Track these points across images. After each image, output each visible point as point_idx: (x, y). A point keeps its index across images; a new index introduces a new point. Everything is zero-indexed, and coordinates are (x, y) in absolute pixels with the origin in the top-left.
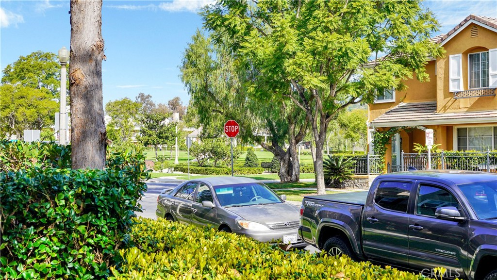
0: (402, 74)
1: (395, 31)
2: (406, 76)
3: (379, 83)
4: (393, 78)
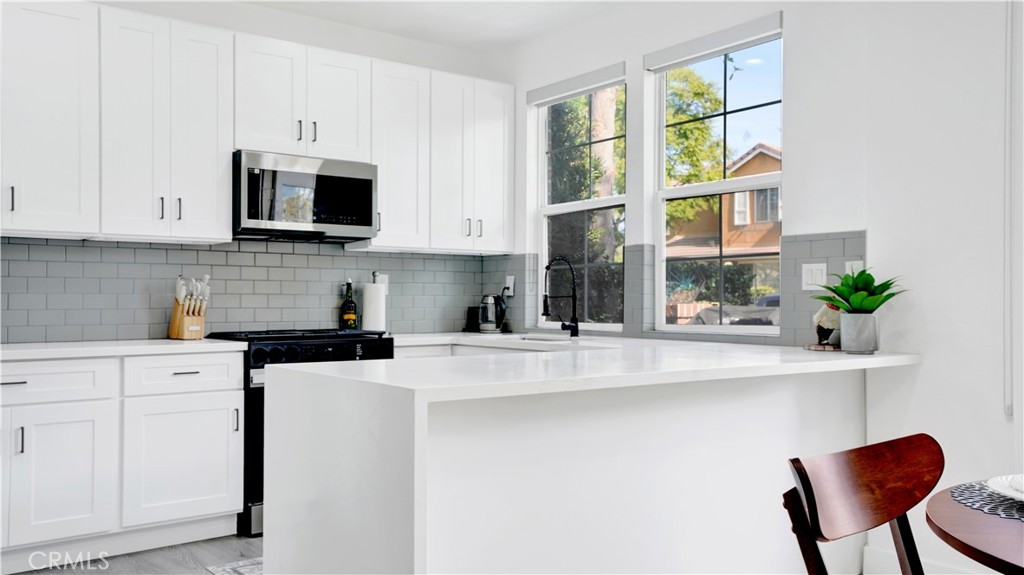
0: (697, 205)
1: (694, 158)
2: (700, 206)
3: (674, 214)
4: (688, 209)
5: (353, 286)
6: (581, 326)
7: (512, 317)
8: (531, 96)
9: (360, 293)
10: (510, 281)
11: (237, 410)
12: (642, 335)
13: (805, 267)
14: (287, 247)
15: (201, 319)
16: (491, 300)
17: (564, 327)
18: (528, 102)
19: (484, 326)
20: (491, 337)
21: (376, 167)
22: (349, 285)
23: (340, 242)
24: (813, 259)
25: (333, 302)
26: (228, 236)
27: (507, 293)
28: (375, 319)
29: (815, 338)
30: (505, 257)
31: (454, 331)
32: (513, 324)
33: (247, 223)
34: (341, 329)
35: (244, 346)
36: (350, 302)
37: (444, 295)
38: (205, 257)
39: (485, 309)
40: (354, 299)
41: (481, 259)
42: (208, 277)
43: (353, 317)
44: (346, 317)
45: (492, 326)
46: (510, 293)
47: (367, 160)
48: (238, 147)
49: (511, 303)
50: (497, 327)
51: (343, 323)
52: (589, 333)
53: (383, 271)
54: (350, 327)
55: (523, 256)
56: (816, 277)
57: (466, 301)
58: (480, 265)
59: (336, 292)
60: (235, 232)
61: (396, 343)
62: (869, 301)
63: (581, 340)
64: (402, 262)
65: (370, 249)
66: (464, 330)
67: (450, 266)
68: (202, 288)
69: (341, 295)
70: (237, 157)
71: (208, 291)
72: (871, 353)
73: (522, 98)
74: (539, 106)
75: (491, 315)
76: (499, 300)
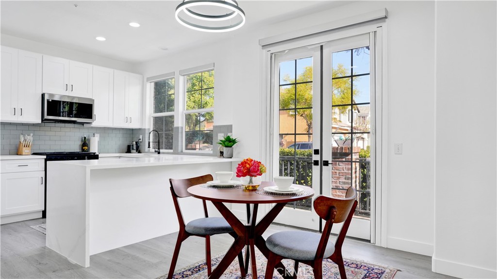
5: (87, 138)
6: (161, 151)
7: (141, 148)
8: (148, 79)
9: (89, 140)
10: (141, 137)
11: (42, 178)
12: (178, 154)
13: (219, 134)
14: (63, 125)
15: (30, 148)
16: (134, 143)
17: (155, 151)
18: (147, 81)
19: (132, 151)
20: (134, 154)
21: (94, 100)
22: (85, 138)
23: (83, 124)
24: (221, 132)
25: (79, 143)
26: (40, 121)
27: (140, 141)
28: (94, 149)
29: (219, 154)
30: (140, 129)
31: (123, 153)
32: (142, 150)
33: (46, 117)
34: (83, 151)
35: (45, 157)
36: (85, 143)
37: (119, 141)
38: (31, 128)
39: (133, 145)
40: (87, 142)
41: (133, 130)
42: (32, 134)
43: (86, 148)
44: (84, 148)
45: (135, 151)
46: (141, 140)
47: (91, 97)
48: (44, 92)
49: (141, 144)
50: (137, 151)
51: (83, 150)
52: (164, 153)
53: (97, 133)
54: (85, 151)
55: (145, 129)
56: (221, 137)
57: (127, 143)
58: (132, 132)
59: (80, 140)
60: (42, 120)
61: (99, 156)
62: (230, 144)
63: (161, 155)
64: (104, 130)
65: (92, 126)
66: (126, 153)
67: (121, 132)
68: (30, 138)
69: (82, 141)
70: (43, 96)
71: (32, 139)
72: (231, 158)
73: (145, 80)
74: (150, 82)
75: (135, 148)
76: (137, 143)
